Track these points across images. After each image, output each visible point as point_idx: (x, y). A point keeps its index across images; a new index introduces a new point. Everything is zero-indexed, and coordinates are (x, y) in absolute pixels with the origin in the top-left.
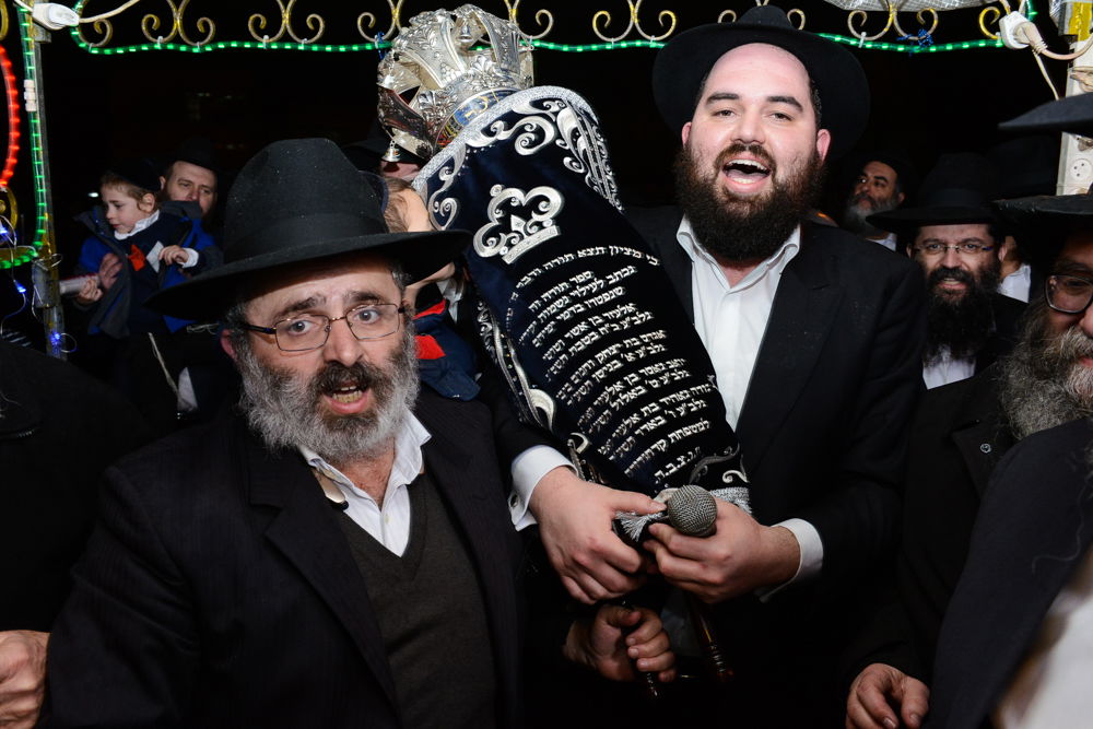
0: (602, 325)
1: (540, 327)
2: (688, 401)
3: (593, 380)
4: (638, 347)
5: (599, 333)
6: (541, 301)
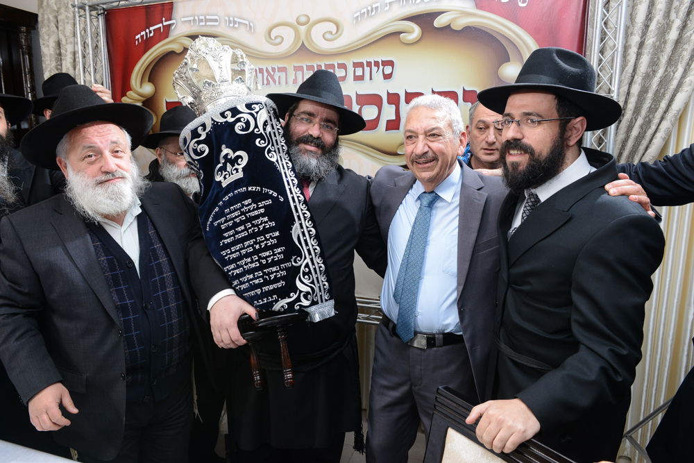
0: (250, 228)
1: (226, 221)
2: (278, 272)
3: (240, 253)
4: (263, 241)
5: (248, 232)
6: (230, 210)
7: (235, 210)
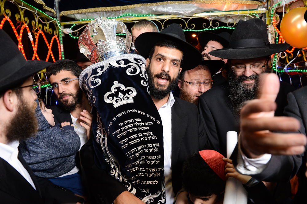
0: (142, 137)
1: (121, 132)
4: (151, 148)
5: (140, 139)
6: (124, 123)
7: (129, 123)
